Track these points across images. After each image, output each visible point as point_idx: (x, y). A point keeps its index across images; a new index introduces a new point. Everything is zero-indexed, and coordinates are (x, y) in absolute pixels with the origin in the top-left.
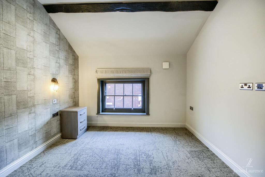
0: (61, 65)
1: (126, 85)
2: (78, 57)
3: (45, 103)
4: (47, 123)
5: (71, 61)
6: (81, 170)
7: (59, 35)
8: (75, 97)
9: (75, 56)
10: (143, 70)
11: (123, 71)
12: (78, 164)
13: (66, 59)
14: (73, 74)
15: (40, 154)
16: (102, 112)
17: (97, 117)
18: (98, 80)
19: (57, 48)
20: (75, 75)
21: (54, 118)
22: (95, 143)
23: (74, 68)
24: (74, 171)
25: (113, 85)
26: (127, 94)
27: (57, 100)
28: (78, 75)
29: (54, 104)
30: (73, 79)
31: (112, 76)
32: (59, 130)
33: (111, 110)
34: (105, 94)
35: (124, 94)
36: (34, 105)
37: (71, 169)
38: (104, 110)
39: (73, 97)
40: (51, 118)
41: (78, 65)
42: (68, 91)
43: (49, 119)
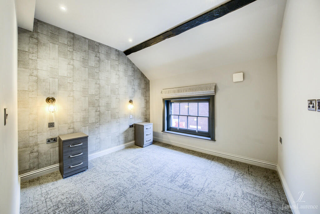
0: (135, 90)
1: (191, 104)
2: (149, 81)
3: (125, 116)
4: (126, 131)
5: (143, 86)
6: (136, 164)
7: (134, 68)
8: (146, 115)
9: (146, 81)
10: (206, 87)
11: (184, 90)
12: (136, 161)
13: (139, 85)
14: (145, 95)
15: (121, 150)
16: (168, 130)
17: (163, 134)
18: (164, 100)
19: (132, 78)
20: (146, 96)
21: (130, 128)
22: (153, 153)
23: (145, 91)
24: (132, 164)
25: (178, 104)
26: (192, 114)
27: (133, 116)
28: (149, 97)
29: (131, 118)
30: (145, 100)
31: (174, 96)
32: (133, 138)
33: (175, 130)
34: (171, 114)
35: (188, 114)
36: (119, 118)
37: (132, 162)
38: (169, 129)
39: (145, 114)
40: (128, 128)
41: (149, 88)
42: (140, 110)
43: (127, 128)
